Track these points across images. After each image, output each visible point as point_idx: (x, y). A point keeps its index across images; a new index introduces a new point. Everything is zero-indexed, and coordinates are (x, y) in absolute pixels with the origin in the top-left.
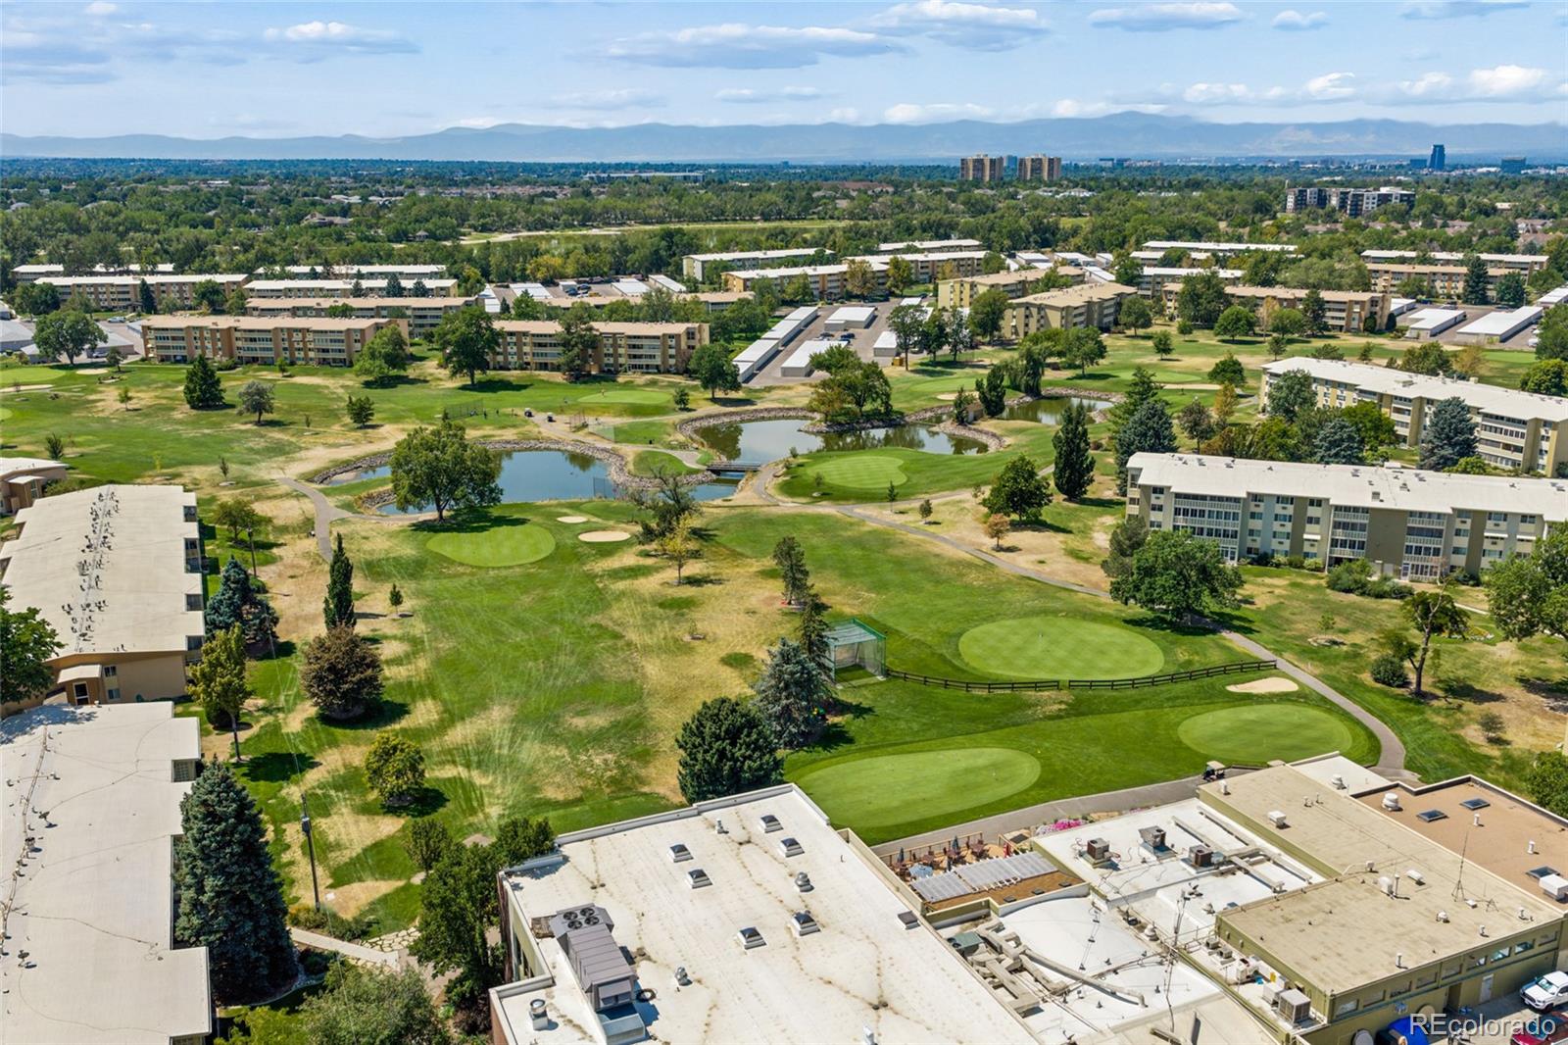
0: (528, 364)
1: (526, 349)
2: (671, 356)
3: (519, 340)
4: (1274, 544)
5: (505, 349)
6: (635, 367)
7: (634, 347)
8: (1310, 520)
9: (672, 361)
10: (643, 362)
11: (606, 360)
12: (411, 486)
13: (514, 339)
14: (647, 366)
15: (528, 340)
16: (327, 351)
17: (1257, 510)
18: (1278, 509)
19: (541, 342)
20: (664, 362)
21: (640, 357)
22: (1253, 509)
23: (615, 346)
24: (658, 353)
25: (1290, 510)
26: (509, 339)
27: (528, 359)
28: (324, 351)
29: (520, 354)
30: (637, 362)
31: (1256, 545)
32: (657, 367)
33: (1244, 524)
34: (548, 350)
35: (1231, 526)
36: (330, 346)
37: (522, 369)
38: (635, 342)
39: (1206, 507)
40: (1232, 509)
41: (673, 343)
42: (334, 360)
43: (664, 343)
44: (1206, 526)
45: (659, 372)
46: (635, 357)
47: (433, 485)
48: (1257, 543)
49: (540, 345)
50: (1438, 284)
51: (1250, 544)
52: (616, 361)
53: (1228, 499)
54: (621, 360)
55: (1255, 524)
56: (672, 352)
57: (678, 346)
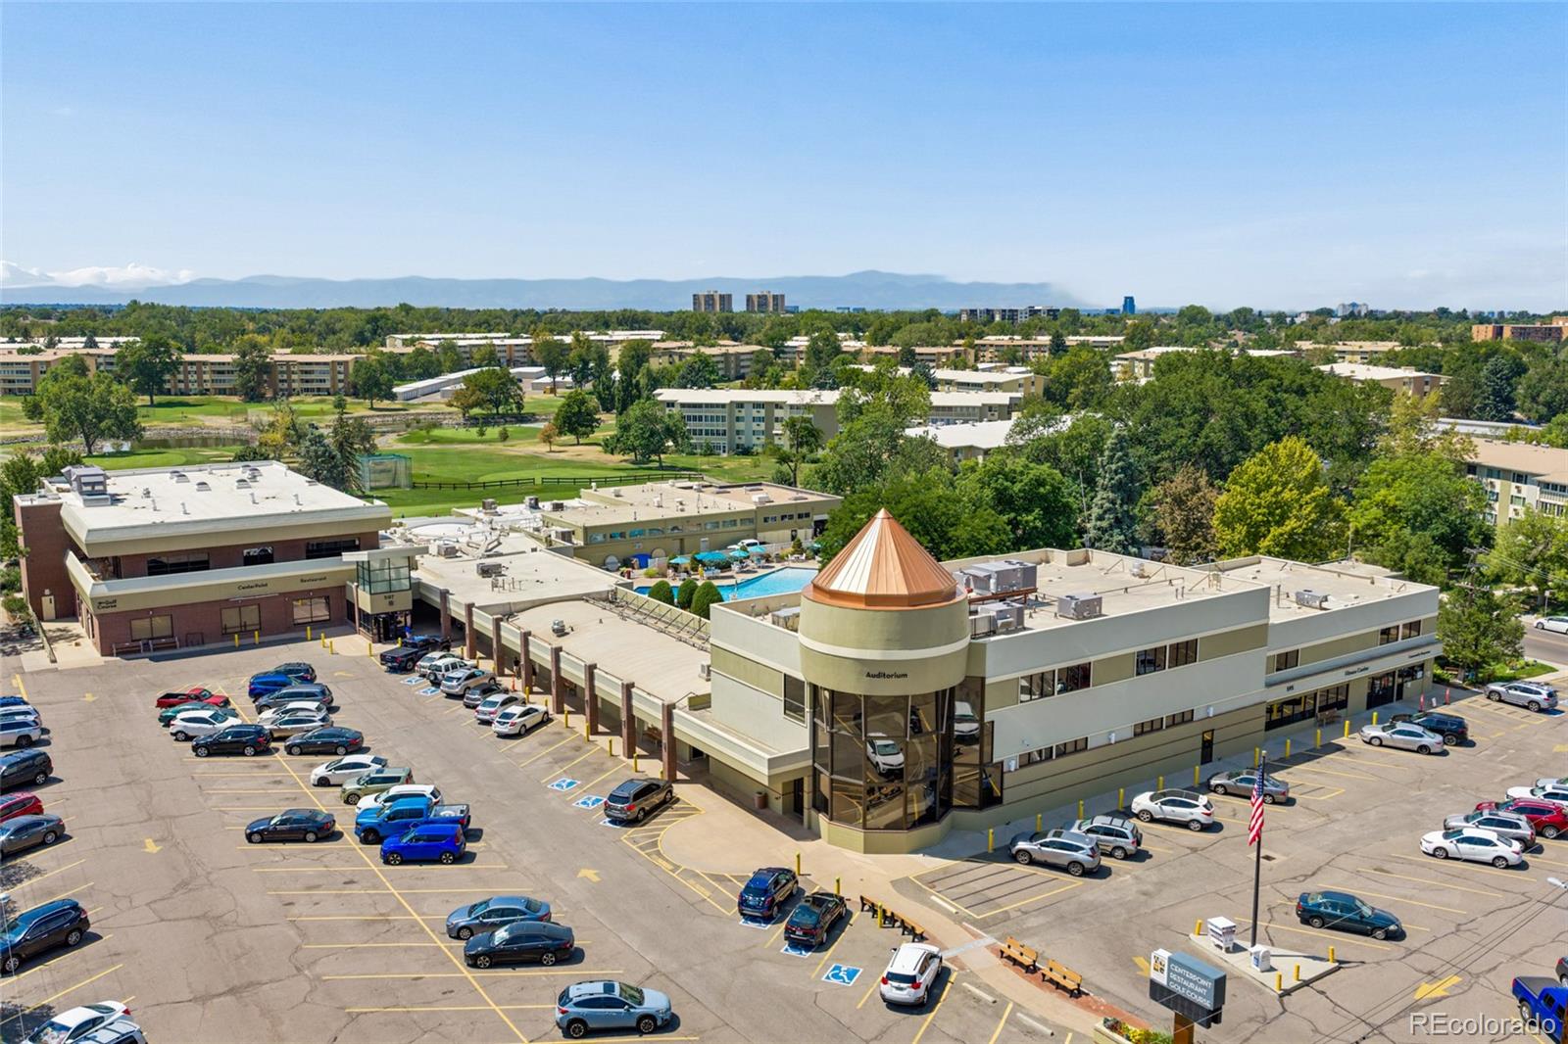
0: (207, 390)
1: (206, 377)
2: (340, 381)
3: (199, 368)
4: (754, 440)
5: (186, 377)
6: (307, 390)
7: (306, 372)
8: (777, 420)
9: (341, 385)
10: (315, 385)
11: (280, 385)
12: (61, 419)
13: (195, 368)
14: (319, 390)
15: (207, 369)
16: (13, 381)
17: (740, 415)
18: (755, 413)
19: (219, 370)
20: (333, 386)
21: (312, 381)
22: (738, 414)
23: (290, 373)
24: (327, 377)
25: (763, 412)
26: (189, 368)
27: (208, 386)
28: (10, 381)
29: (200, 381)
30: (309, 386)
31: (742, 442)
32: (328, 390)
33: (731, 426)
34: (225, 377)
35: (721, 426)
36: (15, 377)
37: (202, 394)
38: (307, 369)
39: (703, 413)
40: (719, 412)
41: (342, 369)
42: (20, 390)
43: (333, 369)
44: (704, 428)
45: (329, 394)
46: (307, 381)
47: (81, 418)
48: (743, 440)
49: (220, 372)
50: (1031, 354)
51: (738, 441)
52: (290, 385)
53: (717, 405)
54: (295, 385)
55: (740, 426)
56: (341, 377)
57: (346, 372)
